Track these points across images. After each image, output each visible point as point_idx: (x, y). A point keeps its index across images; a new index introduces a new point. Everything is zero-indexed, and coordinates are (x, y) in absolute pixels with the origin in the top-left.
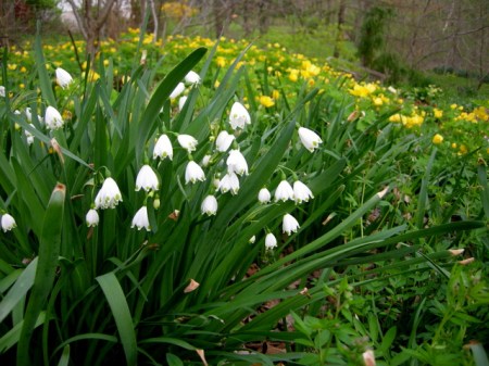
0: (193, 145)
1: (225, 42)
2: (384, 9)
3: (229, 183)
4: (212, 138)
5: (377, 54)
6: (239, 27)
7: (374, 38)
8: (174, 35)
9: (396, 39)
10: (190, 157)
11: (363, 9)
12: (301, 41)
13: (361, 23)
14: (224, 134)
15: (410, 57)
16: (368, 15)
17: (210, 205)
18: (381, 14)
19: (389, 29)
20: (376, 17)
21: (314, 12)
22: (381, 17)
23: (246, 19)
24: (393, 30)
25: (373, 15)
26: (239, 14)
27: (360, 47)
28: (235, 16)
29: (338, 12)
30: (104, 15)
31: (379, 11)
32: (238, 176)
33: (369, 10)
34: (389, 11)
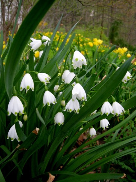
0: (48, 80)
1: (59, 33)
2: (119, 22)
3: (73, 106)
4: (59, 74)
5: (116, 39)
6: (64, 29)
7: (115, 33)
8: (39, 32)
9: (123, 33)
10: (46, 87)
11: (110, 22)
12: (88, 34)
13: (110, 28)
14: (67, 72)
15: (129, 40)
16: (113, 24)
17: (60, 119)
18: (118, 24)
19: (120, 29)
20: (116, 25)
21: (91, 23)
22: (117, 25)
23: (66, 26)
24: (122, 30)
25: (114, 24)
26: (64, 24)
27: (109, 36)
28: (62, 24)
29: (101, 23)
30: (10, 23)
31: (117, 22)
32: (79, 101)
33: (112, 22)
34: (121, 22)
